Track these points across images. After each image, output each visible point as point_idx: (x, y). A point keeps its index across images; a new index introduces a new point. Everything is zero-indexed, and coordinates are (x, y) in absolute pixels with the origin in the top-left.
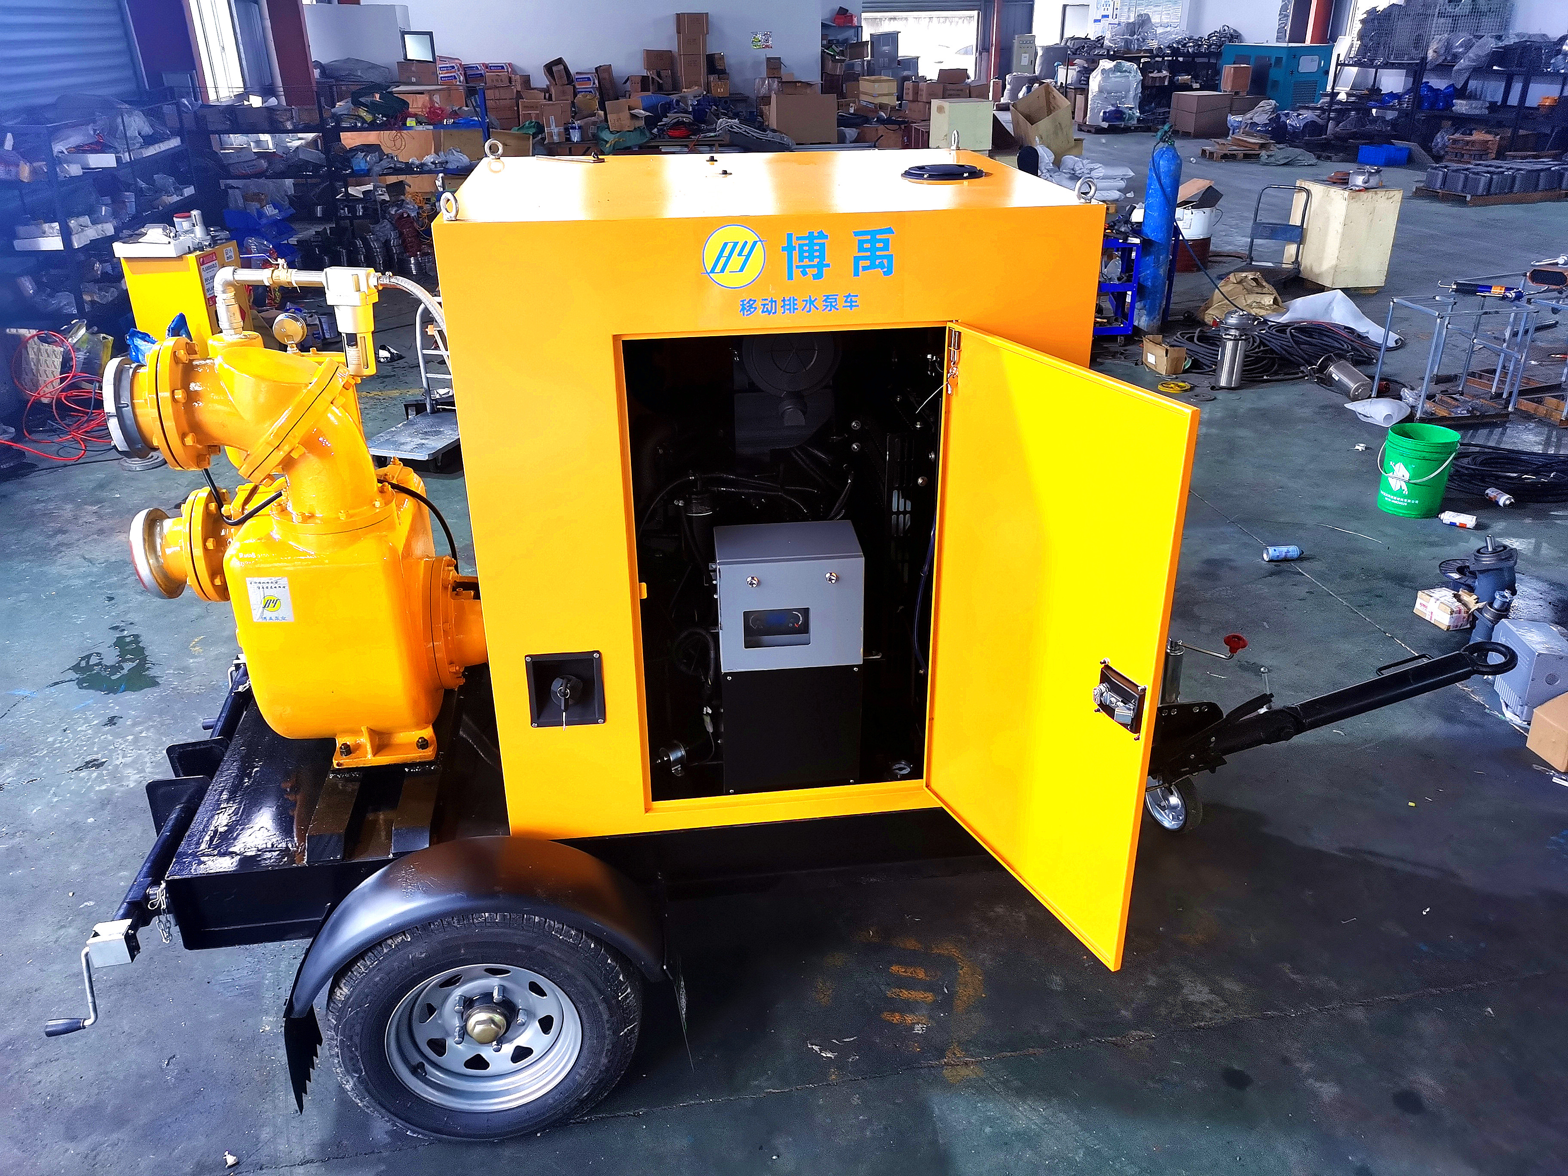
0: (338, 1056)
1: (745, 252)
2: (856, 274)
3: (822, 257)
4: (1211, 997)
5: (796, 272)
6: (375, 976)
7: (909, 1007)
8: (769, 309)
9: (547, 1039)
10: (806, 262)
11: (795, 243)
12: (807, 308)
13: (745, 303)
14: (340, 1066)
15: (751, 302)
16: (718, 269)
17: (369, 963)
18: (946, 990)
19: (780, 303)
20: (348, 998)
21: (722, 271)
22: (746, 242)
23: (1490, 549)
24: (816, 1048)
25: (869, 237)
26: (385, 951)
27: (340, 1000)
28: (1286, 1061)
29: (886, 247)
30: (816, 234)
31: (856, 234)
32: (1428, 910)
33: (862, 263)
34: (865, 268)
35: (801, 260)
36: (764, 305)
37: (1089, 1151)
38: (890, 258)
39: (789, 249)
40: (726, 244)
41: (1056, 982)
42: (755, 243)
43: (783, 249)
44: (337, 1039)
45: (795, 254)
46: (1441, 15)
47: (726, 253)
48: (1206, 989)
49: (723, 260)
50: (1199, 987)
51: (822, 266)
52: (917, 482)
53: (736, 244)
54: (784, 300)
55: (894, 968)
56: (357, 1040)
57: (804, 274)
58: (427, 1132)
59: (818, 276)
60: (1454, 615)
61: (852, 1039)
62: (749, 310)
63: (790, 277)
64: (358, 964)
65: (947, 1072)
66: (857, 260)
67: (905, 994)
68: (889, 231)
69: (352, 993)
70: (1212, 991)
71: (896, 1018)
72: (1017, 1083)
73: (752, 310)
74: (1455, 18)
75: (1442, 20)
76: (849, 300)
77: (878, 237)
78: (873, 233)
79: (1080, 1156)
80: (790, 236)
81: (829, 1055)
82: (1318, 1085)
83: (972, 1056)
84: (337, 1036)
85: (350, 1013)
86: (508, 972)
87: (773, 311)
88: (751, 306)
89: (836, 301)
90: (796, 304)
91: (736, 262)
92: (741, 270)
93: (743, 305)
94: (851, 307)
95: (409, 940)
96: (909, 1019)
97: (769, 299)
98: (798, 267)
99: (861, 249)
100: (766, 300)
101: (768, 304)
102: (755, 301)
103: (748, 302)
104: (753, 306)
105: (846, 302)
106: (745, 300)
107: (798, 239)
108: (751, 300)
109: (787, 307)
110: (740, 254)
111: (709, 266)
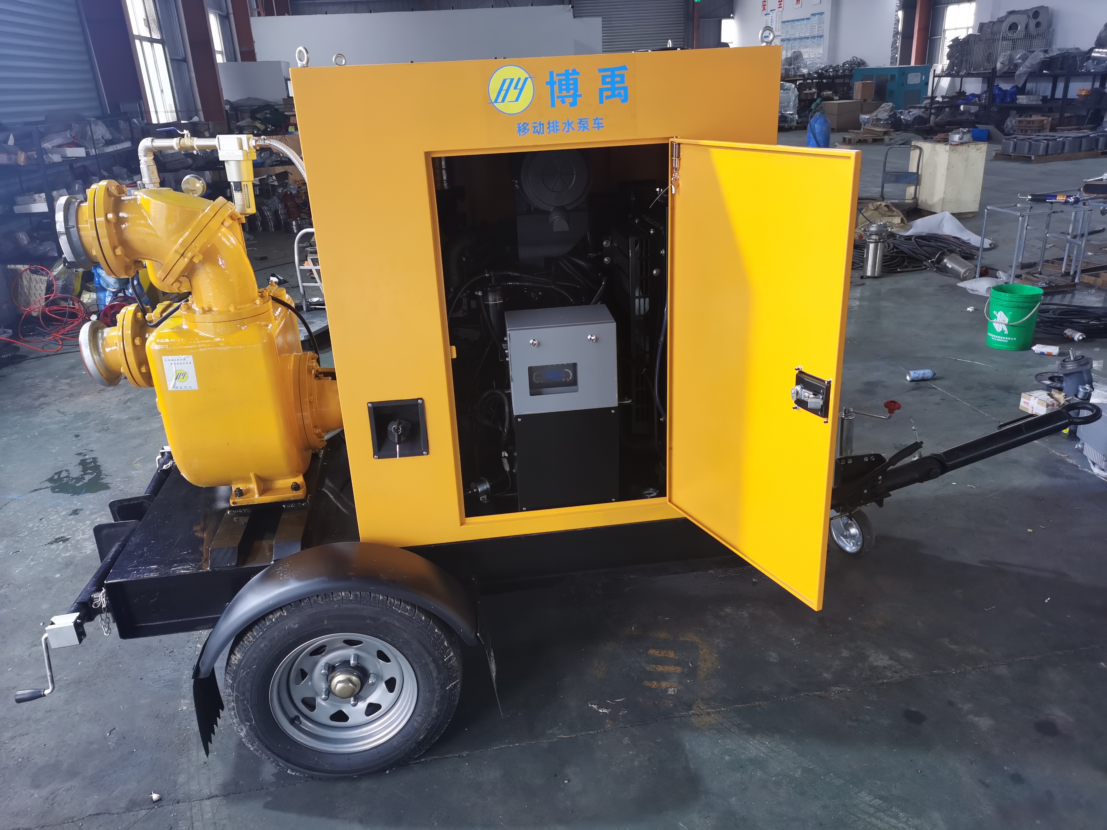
0: (234, 709)
1: (519, 86)
2: (601, 102)
3: (576, 89)
4: (891, 662)
5: (558, 102)
6: (261, 643)
7: (664, 676)
8: (539, 131)
9: (393, 695)
10: (564, 93)
11: (556, 79)
12: (566, 129)
13: (521, 125)
14: (236, 717)
15: (525, 125)
16: (500, 99)
17: (255, 634)
18: (690, 665)
19: (546, 126)
20: (240, 661)
21: (503, 101)
22: (519, 79)
23: (1072, 359)
24: (595, 707)
25: (609, 73)
26: (268, 624)
27: (234, 664)
28: (951, 704)
29: (622, 81)
30: (570, 72)
31: (600, 71)
32: (1049, 599)
33: (605, 94)
34: (608, 97)
35: (560, 92)
36: (535, 127)
37: (805, 770)
38: (625, 89)
39: (551, 83)
40: (505, 81)
41: (773, 656)
42: (526, 79)
43: (547, 83)
44: (233, 695)
45: (556, 87)
46: (1004, 39)
47: (505, 87)
48: (887, 657)
49: (503, 93)
50: (881, 656)
51: (575, 96)
52: (652, 272)
53: (512, 80)
54: (549, 123)
55: (651, 652)
56: (248, 695)
57: (563, 102)
58: (302, 770)
59: (573, 104)
60: (1049, 408)
61: (621, 700)
62: (524, 131)
63: (553, 105)
64: (248, 635)
65: (694, 720)
66: (601, 91)
67: (660, 668)
68: (624, 68)
69: (243, 658)
70: (891, 659)
71: (654, 684)
72: (747, 726)
73: (526, 131)
74: (1014, 41)
75: (1005, 43)
76: (597, 122)
77: (616, 73)
78: (612, 70)
79: (798, 774)
80: (551, 73)
81: (604, 711)
82: (977, 719)
83: (712, 708)
84: (233, 692)
85: (242, 673)
86: (360, 642)
87: (541, 132)
88: (525, 128)
89: (587, 123)
90: (558, 126)
91: (513, 93)
92: (517, 100)
93: (519, 127)
94: (598, 127)
95: (285, 614)
96: (664, 684)
97: (538, 123)
98: (558, 97)
99: (604, 82)
100: (536, 123)
101: (537, 127)
102: (528, 124)
103: (523, 125)
104: (527, 128)
105: (595, 123)
106: (521, 123)
107: (558, 75)
108: (525, 123)
109: (552, 128)
110: (515, 88)
111: (493, 98)
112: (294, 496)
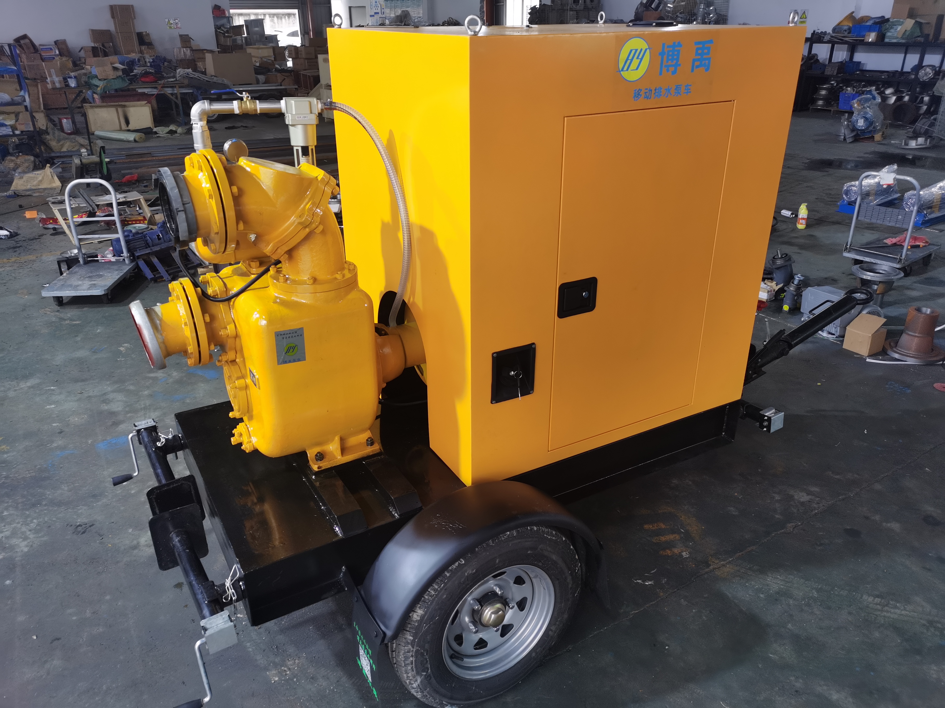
0: (412, 664)
1: (640, 57)
2: (692, 70)
3: (677, 59)
4: (810, 497)
5: (664, 70)
6: (443, 595)
7: (670, 545)
9: (523, 613)
10: (670, 63)
11: (666, 50)
12: (666, 95)
14: (413, 671)
16: (625, 69)
17: (436, 587)
18: (682, 530)
19: (653, 92)
20: (422, 617)
21: (627, 70)
22: (641, 50)
23: (780, 256)
24: (639, 581)
25: (701, 45)
26: (448, 575)
27: (416, 621)
28: (867, 518)
29: (708, 53)
30: (676, 44)
31: (697, 43)
32: (866, 431)
33: (697, 63)
34: (698, 67)
35: (667, 62)
36: (646, 93)
37: (819, 591)
38: (709, 59)
39: (662, 54)
41: (732, 510)
42: (646, 50)
43: (660, 54)
44: (413, 651)
45: (665, 57)
48: (805, 494)
49: (629, 62)
50: (801, 494)
51: (676, 65)
53: (636, 50)
54: (655, 90)
55: (646, 527)
56: (427, 646)
57: (668, 71)
58: (458, 702)
59: (674, 73)
60: (769, 293)
61: (655, 571)
62: (638, 97)
63: (661, 74)
64: (429, 590)
65: (717, 573)
66: (694, 61)
67: (663, 539)
68: (712, 41)
69: (426, 613)
70: (808, 494)
71: (669, 552)
72: (756, 568)
77: (706, 45)
78: (704, 43)
79: (815, 594)
80: (664, 44)
81: (650, 583)
82: (889, 525)
83: (724, 560)
84: (413, 648)
85: (425, 627)
87: (649, 97)
88: (639, 94)
89: (680, 90)
90: (661, 92)
91: (635, 63)
92: (637, 69)
93: (635, 93)
94: (687, 93)
95: (463, 562)
96: (676, 551)
97: (649, 89)
98: (666, 66)
99: (697, 54)
100: (647, 89)
101: (647, 92)
102: (641, 90)
103: (638, 91)
104: (640, 94)
105: (685, 89)
106: (636, 90)
107: (668, 47)
108: (639, 89)
109: (656, 94)
110: (637, 58)
111: (621, 66)
112: (372, 451)
